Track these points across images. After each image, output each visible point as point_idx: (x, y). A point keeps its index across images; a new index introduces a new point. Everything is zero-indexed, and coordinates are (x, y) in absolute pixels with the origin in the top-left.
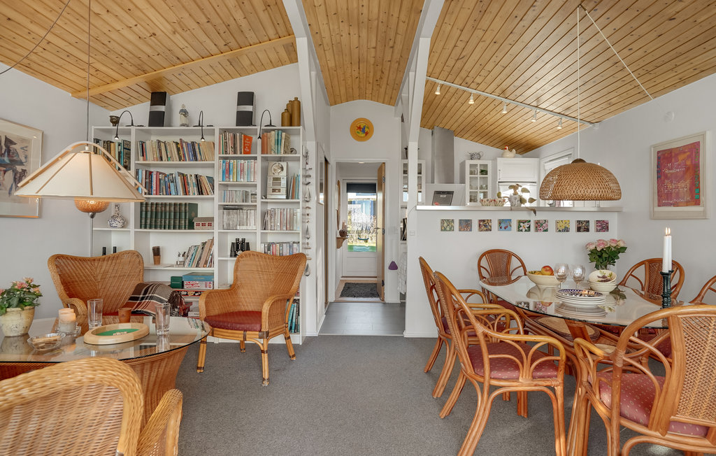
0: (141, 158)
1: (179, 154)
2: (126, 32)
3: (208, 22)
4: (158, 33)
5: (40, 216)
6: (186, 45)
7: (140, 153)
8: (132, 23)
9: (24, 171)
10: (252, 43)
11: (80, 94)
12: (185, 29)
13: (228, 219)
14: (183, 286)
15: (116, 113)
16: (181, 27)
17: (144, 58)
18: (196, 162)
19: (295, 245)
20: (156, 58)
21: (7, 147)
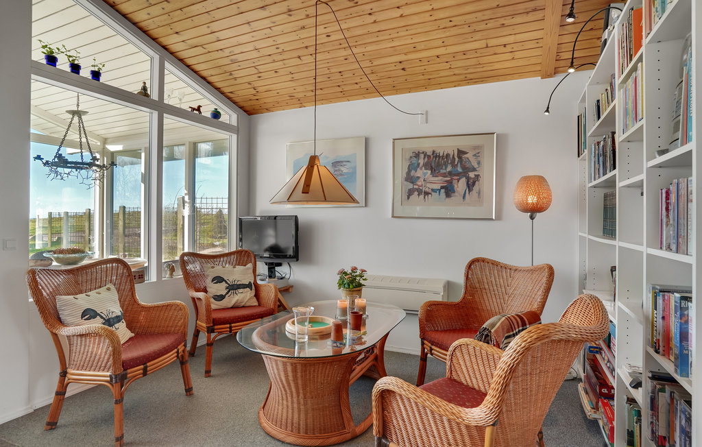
9: (477, 176)
21: (460, 157)
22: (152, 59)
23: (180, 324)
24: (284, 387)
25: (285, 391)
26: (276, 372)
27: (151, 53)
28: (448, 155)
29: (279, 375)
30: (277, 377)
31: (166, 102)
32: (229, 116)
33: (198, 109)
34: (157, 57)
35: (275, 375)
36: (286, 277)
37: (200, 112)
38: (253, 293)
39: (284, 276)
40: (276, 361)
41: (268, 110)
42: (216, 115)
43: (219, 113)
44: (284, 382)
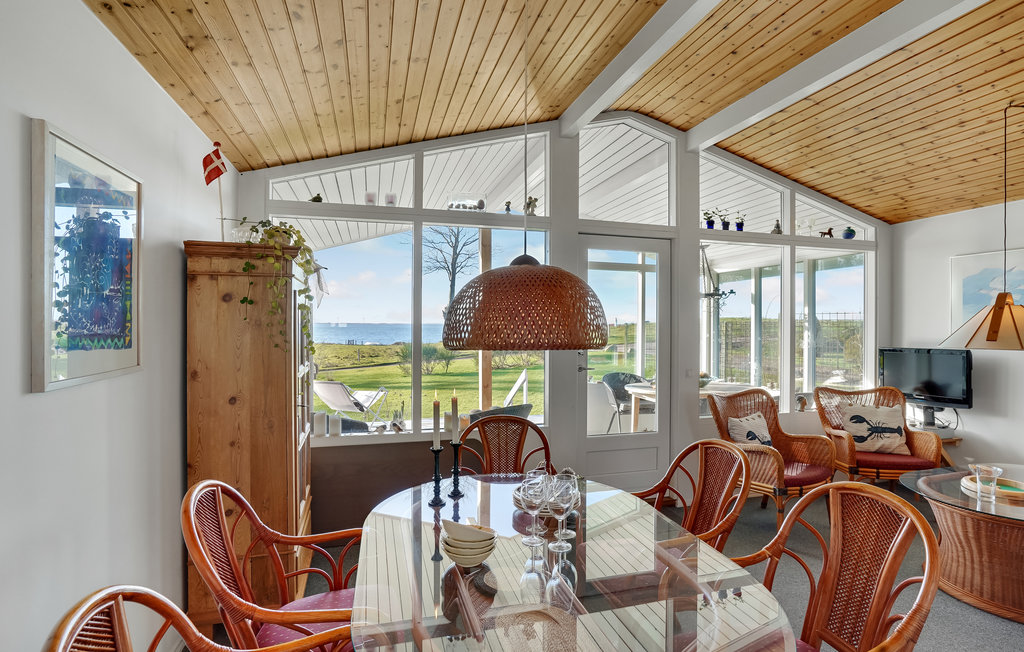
22: (782, 193)
23: (826, 458)
24: (961, 543)
25: (962, 547)
26: (950, 524)
27: (780, 188)
29: (955, 529)
30: (952, 530)
31: (797, 234)
32: (866, 231)
33: (830, 233)
34: (787, 192)
35: (948, 527)
36: (951, 426)
37: (831, 236)
38: (903, 440)
39: (946, 424)
40: (952, 513)
41: (920, 216)
42: (850, 234)
43: (853, 231)
44: (962, 538)
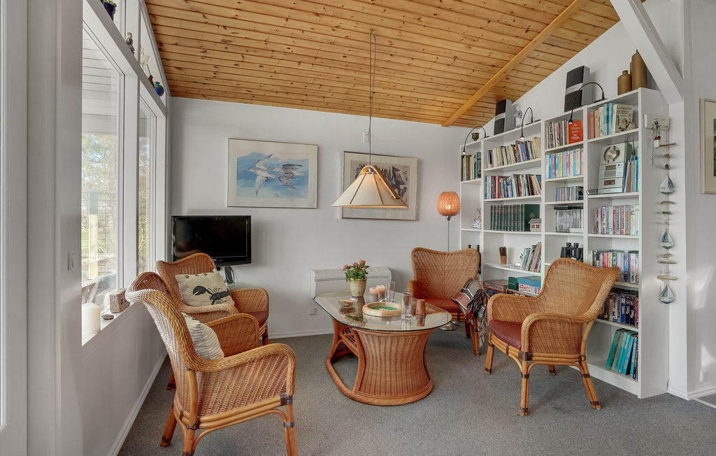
0: (489, 165)
1: (515, 156)
2: (435, 66)
3: (489, 21)
4: (457, 54)
5: (417, 219)
6: (489, 51)
7: (489, 162)
8: (434, 58)
9: (405, 188)
10: (557, 13)
11: (446, 123)
12: (476, 39)
13: (561, 221)
14: (518, 288)
15: (475, 131)
16: (471, 40)
17: (466, 79)
18: (529, 161)
19: (633, 256)
20: (474, 74)
21: (394, 173)
28: (386, 170)
